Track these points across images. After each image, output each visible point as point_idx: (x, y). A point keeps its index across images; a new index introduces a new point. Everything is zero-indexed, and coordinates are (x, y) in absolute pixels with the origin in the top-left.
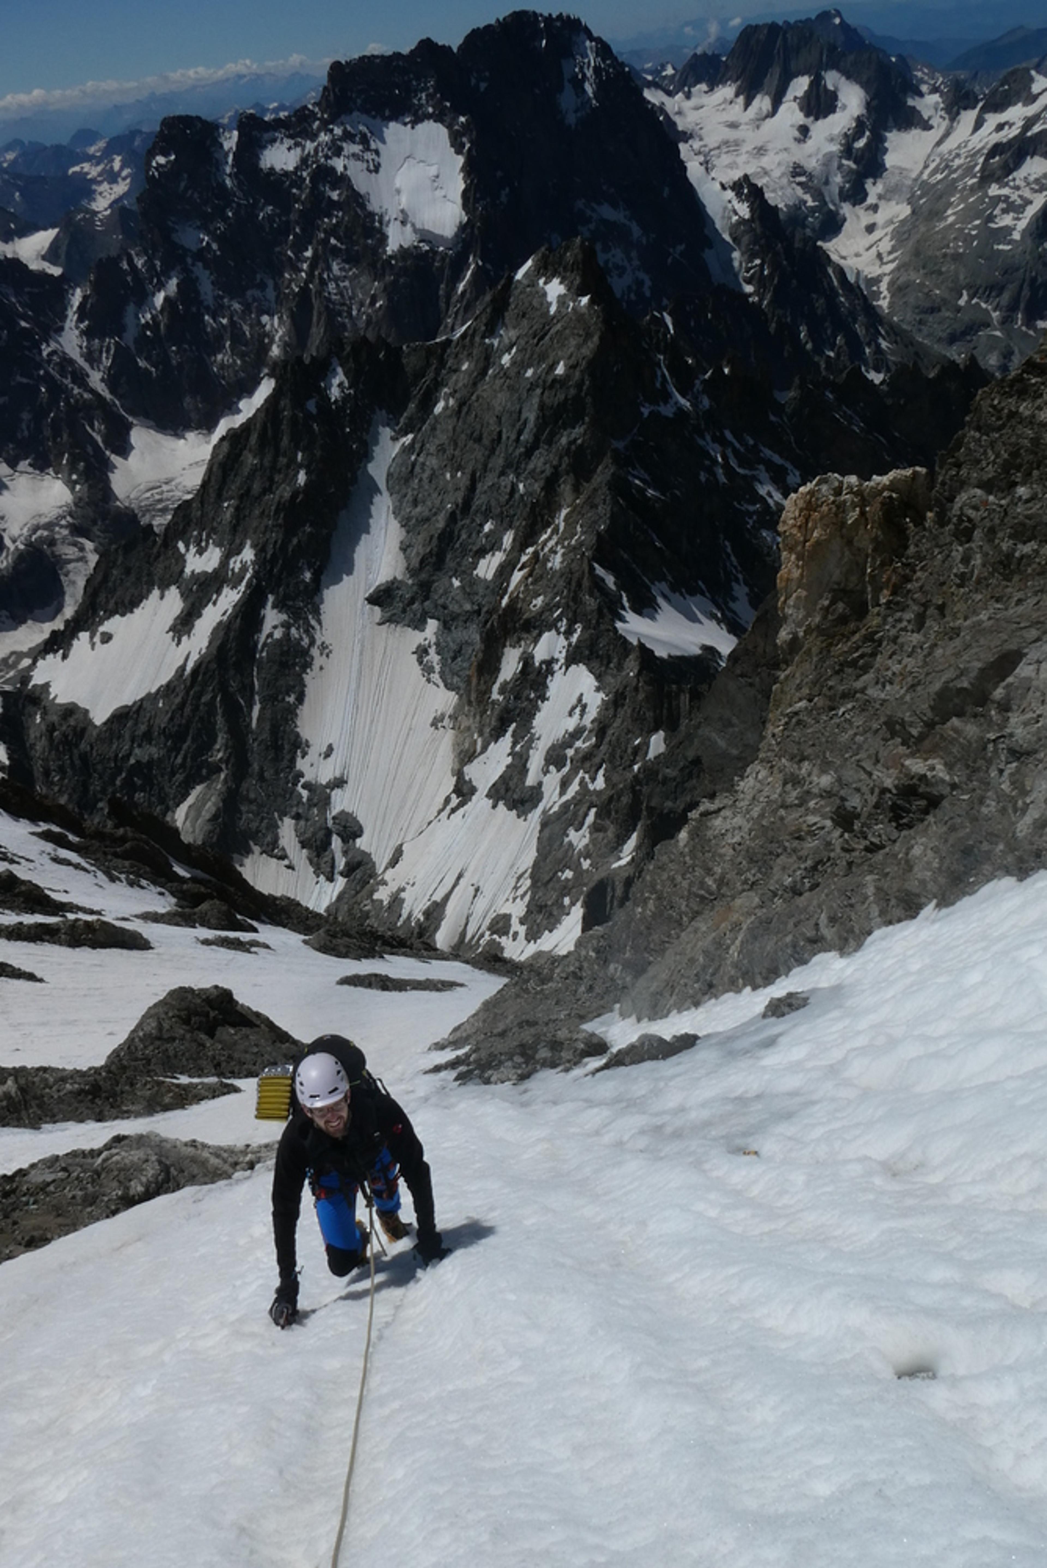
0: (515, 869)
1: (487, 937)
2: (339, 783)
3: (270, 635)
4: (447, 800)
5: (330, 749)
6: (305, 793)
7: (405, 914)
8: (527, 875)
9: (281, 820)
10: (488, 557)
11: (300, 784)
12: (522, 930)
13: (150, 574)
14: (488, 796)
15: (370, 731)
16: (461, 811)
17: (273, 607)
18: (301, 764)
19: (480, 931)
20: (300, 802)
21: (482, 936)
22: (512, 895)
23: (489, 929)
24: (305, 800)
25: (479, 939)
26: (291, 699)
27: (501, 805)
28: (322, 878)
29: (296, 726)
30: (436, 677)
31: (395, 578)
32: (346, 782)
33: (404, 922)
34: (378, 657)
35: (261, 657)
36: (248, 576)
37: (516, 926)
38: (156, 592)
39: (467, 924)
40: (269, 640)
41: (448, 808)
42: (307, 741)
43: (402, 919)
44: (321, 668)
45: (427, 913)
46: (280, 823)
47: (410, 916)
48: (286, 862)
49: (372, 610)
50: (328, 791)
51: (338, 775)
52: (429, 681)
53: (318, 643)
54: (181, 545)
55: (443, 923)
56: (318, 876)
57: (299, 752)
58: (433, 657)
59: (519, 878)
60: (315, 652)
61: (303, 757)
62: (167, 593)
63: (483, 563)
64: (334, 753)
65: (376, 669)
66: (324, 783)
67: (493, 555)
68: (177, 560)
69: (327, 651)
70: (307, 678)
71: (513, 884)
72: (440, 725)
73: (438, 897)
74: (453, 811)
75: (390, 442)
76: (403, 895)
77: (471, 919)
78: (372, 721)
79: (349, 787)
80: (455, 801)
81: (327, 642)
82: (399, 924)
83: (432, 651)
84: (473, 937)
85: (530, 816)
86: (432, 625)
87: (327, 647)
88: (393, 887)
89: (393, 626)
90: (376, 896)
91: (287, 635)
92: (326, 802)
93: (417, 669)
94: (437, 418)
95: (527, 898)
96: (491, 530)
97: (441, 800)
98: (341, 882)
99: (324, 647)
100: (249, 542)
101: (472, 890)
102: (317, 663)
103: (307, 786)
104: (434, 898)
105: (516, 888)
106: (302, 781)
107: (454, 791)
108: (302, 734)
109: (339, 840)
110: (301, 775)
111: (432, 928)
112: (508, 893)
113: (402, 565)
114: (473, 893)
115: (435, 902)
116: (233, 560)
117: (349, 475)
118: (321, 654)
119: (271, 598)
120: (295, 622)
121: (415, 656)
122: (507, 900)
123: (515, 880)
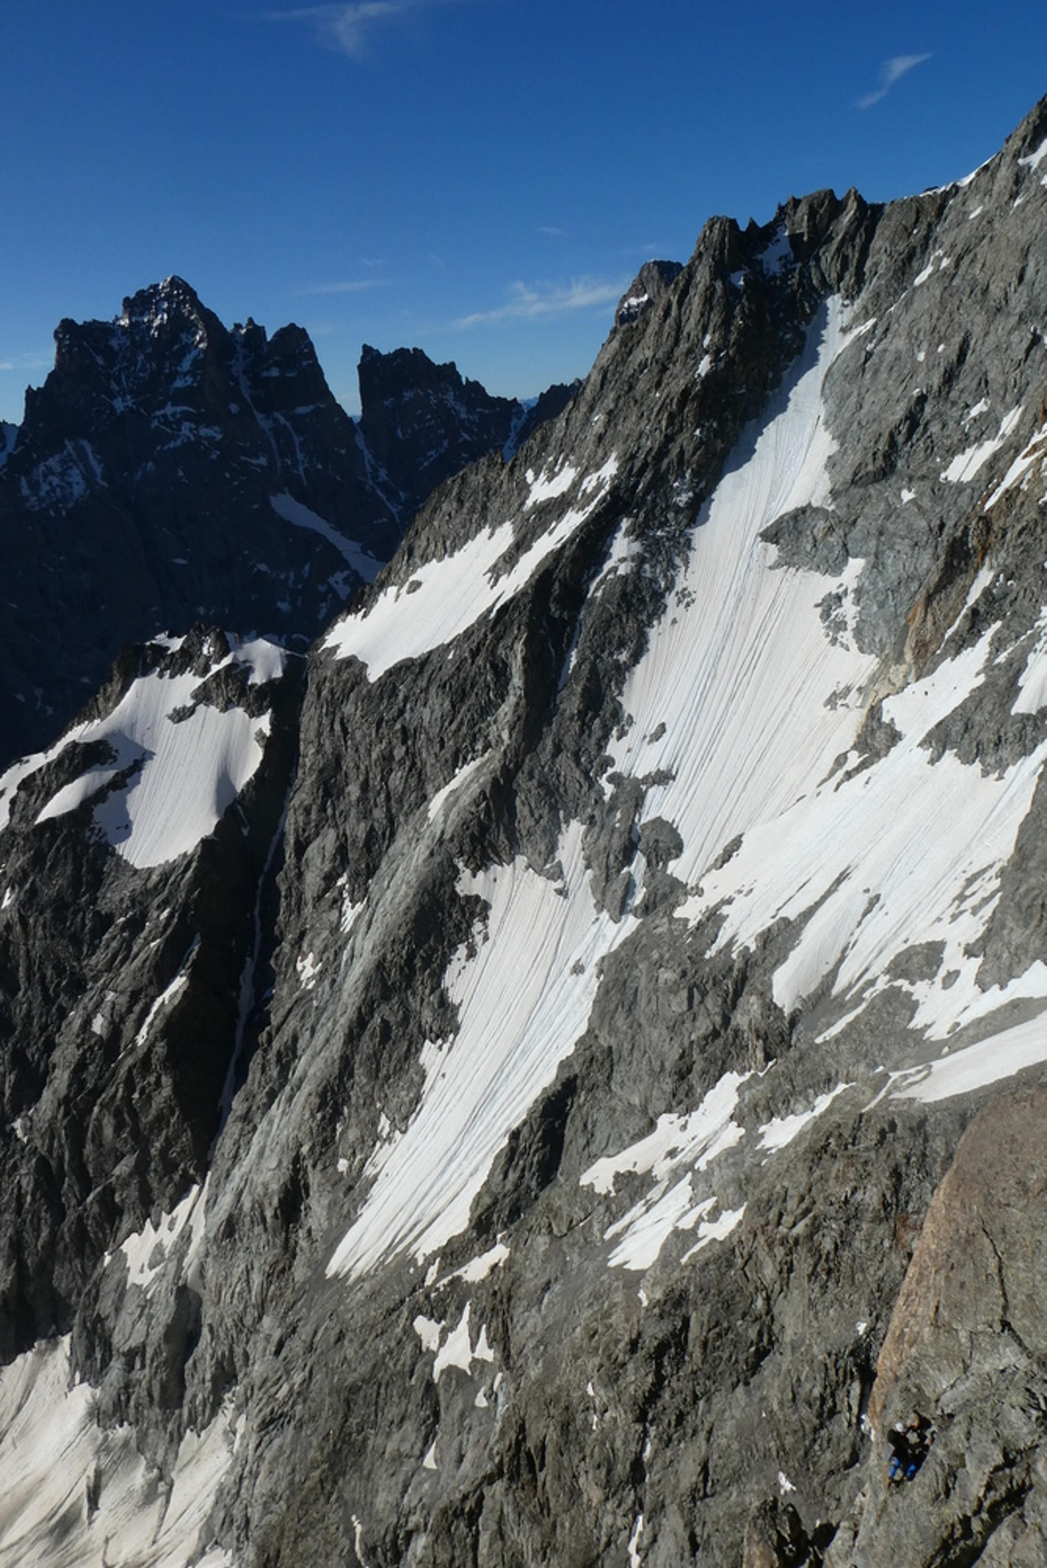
0: (963, 866)
1: (882, 984)
2: (663, 778)
3: (614, 569)
4: (841, 760)
5: (662, 728)
6: (609, 789)
7: (722, 941)
8: (992, 872)
9: (567, 822)
10: (969, 452)
11: (605, 776)
12: (972, 966)
13: (485, 507)
14: (925, 743)
15: (727, 707)
16: (865, 774)
17: (628, 533)
18: (614, 748)
19: (868, 976)
20: (599, 801)
21: (872, 983)
22: (952, 910)
23: (887, 971)
24: (606, 798)
25: (863, 990)
26: (623, 657)
27: (949, 756)
28: (605, 915)
29: (621, 693)
30: (847, 636)
31: (809, 505)
32: (674, 778)
33: (720, 952)
34: (761, 612)
35: (594, 598)
36: (603, 493)
37: (952, 958)
38: (486, 531)
39: (841, 960)
40: (610, 577)
41: (840, 774)
42: (630, 717)
43: (715, 948)
44: (674, 621)
45: (766, 938)
46: (563, 826)
47: (730, 944)
48: (559, 884)
49: (766, 550)
50: (644, 788)
51: (663, 767)
52: (834, 641)
53: (678, 587)
54: (530, 475)
55: (792, 954)
56: (600, 911)
57: (614, 732)
58: (849, 610)
59: (970, 881)
60: (671, 599)
61: (619, 738)
62: (498, 531)
63: (959, 461)
64: (666, 736)
65: (754, 628)
66: (640, 777)
67: (981, 445)
68: (520, 491)
69: (689, 599)
70: (652, 633)
71: (957, 891)
72: (840, 702)
73: (791, 913)
74: (849, 775)
75: (839, 335)
76: (725, 910)
77: (850, 953)
78: (732, 697)
79: (675, 787)
80: (854, 759)
81: (690, 589)
82: (707, 956)
83: (848, 601)
84: (850, 987)
85: (1011, 770)
86: (856, 565)
87: (690, 594)
88: (710, 899)
89: (792, 570)
90: (678, 913)
91: (638, 573)
92: (639, 801)
93: (817, 626)
94: (915, 290)
95: (987, 911)
96: (981, 414)
97: (827, 762)
98: (631, 923)
99: (684, 594)
100: (614, 455)
101: (862, 902)
102: (671, 613)
103: (615, 779)
104: (782, 914)
105: (961, 898)
106: (610, 771)
107: (855, 747)
108: (625, 707)
109: (644, 860)
110: (609, 762)
111: (771, 960)
112: (944, 903)
113: (825, 485)
114: (864, 905)
115: (784, 920)
116: (588, 479)
117: (771, 375)
118: (680, 602)
119: (625, 524)
120: (653, 555)
121: (819, 610)
122: (939, 919)
123: (962, 882)
